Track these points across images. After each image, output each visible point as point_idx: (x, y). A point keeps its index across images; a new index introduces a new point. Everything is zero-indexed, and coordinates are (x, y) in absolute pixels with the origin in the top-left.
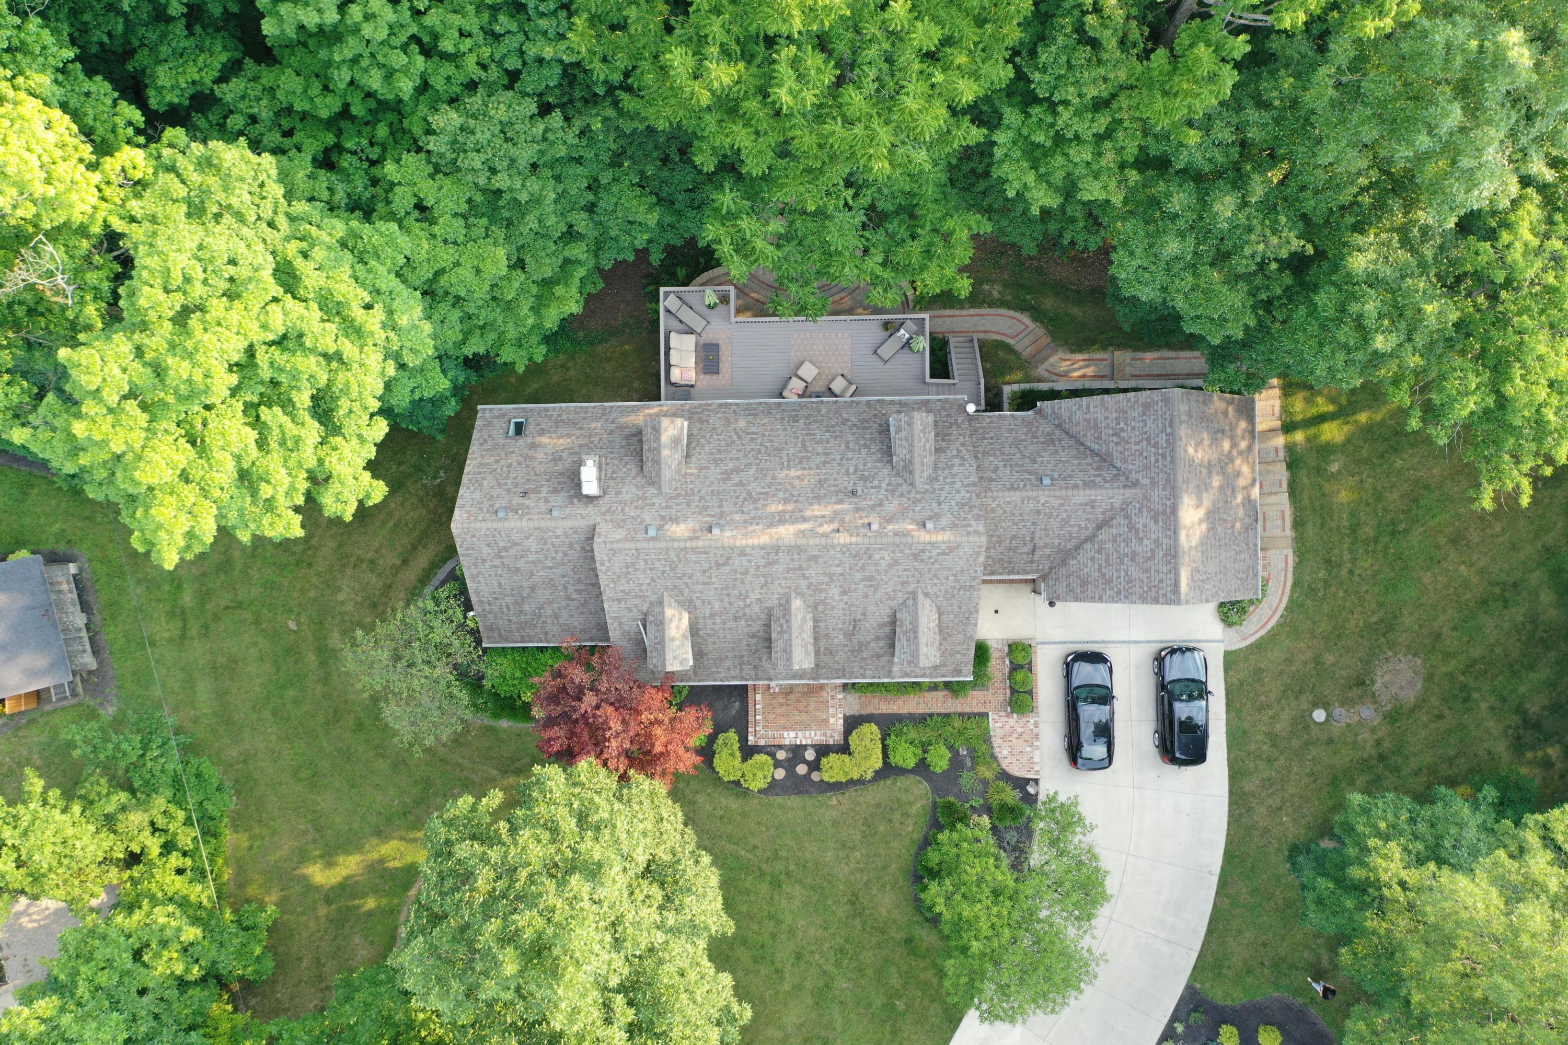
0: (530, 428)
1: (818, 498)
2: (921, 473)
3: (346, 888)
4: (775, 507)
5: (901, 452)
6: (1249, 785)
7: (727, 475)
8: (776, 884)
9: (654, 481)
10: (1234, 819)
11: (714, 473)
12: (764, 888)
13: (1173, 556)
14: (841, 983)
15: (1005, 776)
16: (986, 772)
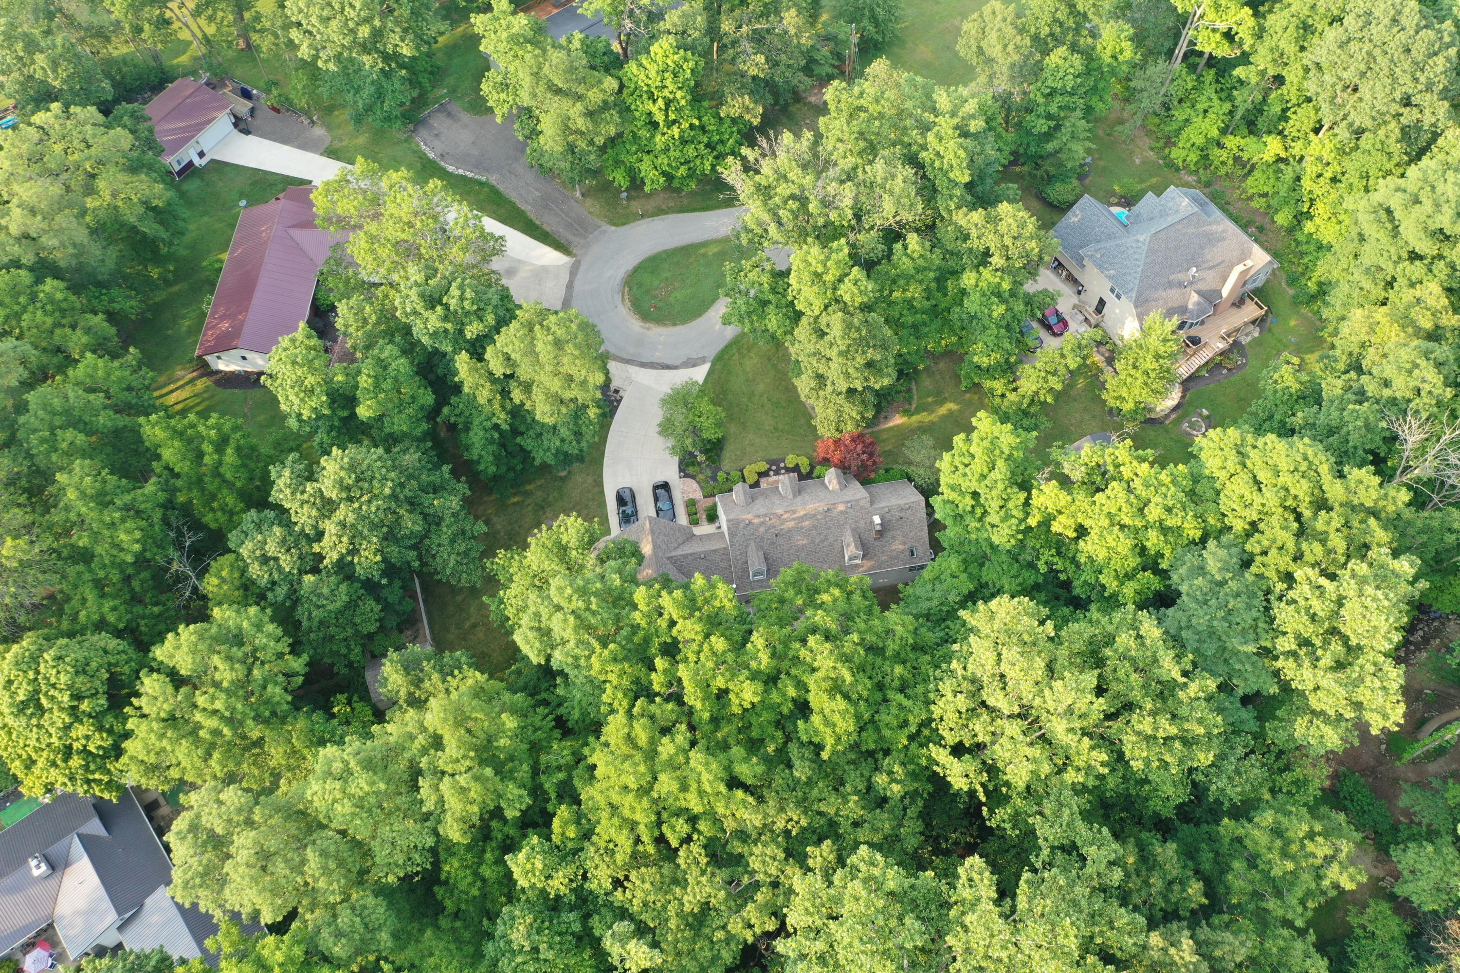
0: (908, 553)
1: (790, 531)
2: (752, 546)
3: (941, 403)
4: (806, 523)
5: (761, 554)
6: (597, 489)
7: (826, 539)
8: (776, 429)
9: (854, 530)
10: (601, 476)
11: (831, 539)
12: (780, 426)
13: (652, 532)
14: (745, 400)
15: (693, 477)
16: (701, 477)
